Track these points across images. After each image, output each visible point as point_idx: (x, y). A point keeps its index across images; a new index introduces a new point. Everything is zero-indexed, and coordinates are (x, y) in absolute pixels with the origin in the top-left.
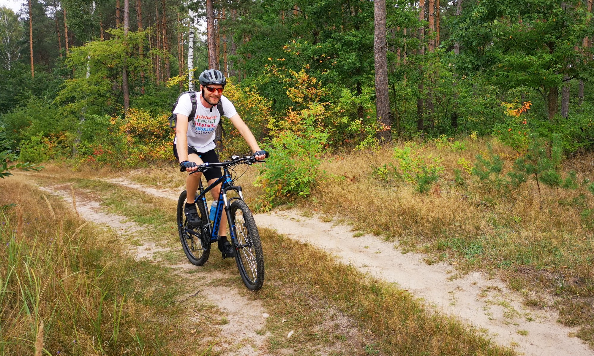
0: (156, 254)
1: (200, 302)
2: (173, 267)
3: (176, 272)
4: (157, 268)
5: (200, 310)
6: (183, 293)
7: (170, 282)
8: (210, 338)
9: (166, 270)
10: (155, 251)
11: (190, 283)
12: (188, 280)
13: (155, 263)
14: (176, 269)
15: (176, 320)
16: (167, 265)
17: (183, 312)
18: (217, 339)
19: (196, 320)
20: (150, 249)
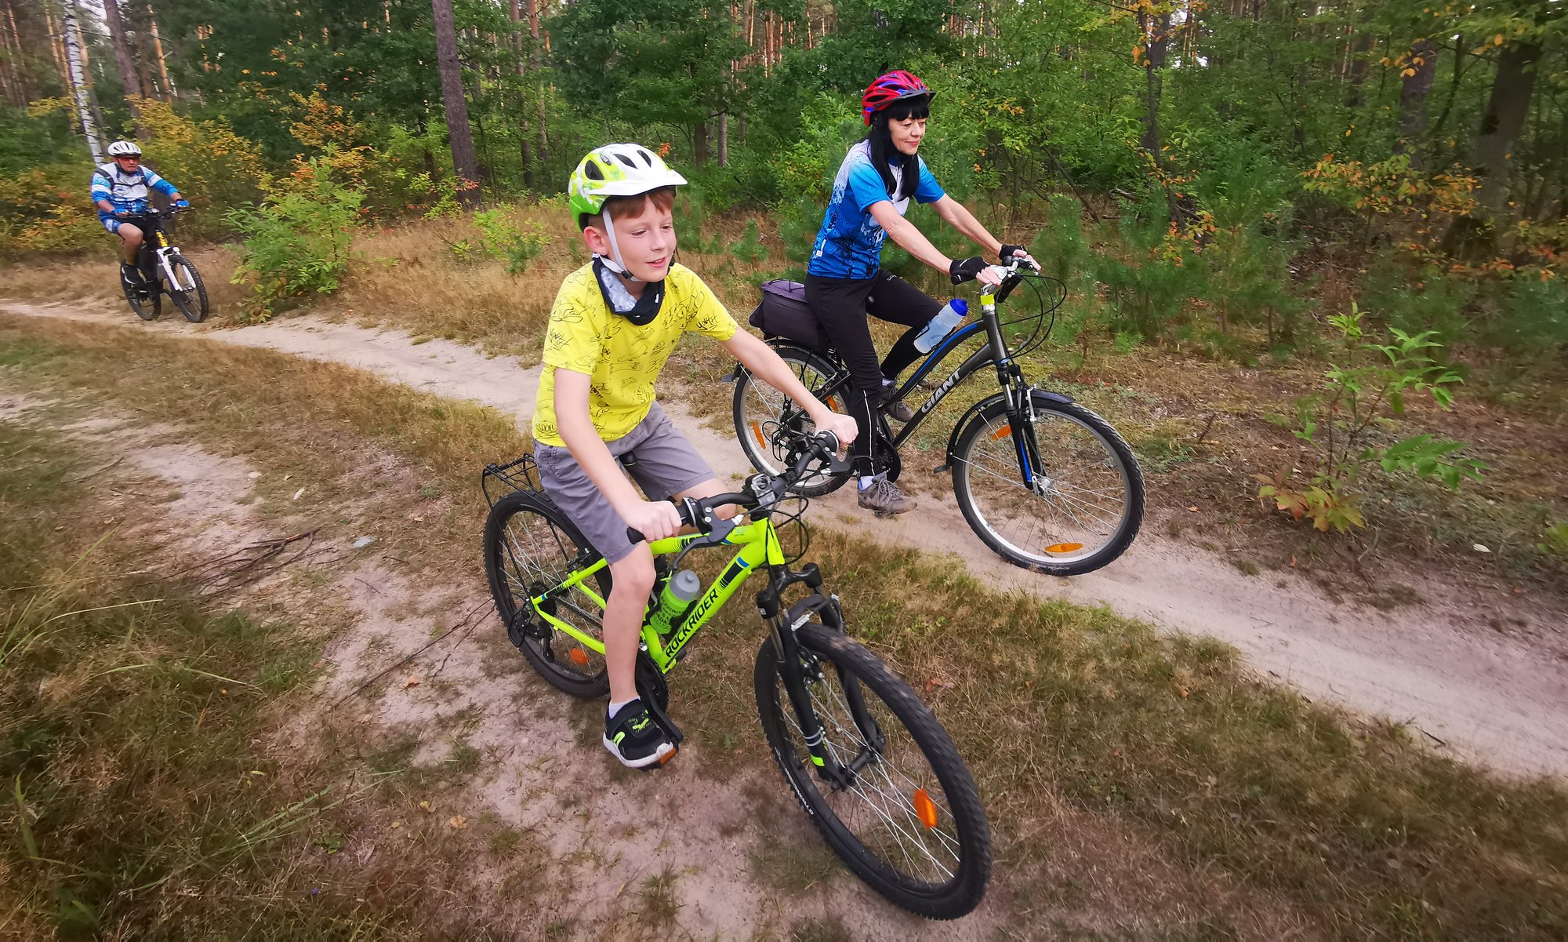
0: (25, 414)
1: (122, 474)
2: (63, 428)
3: (71, 436)
4: (32, 434)
5: (123, 487)
6: (85, 467)
7: (61, 452)
8: (145, 526)
9: (49, 435)
10: (25, 407)
11: (102, 449)
12: (97, 444)
13: (25, 426)
14: (73, 431)
15: (72, 509)
16: (51, 427)
17: (84, 495)
18: (159, 525)
19: (116, 502)
20: (11, 406)
